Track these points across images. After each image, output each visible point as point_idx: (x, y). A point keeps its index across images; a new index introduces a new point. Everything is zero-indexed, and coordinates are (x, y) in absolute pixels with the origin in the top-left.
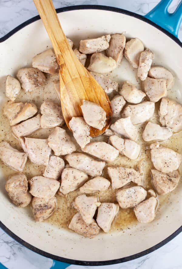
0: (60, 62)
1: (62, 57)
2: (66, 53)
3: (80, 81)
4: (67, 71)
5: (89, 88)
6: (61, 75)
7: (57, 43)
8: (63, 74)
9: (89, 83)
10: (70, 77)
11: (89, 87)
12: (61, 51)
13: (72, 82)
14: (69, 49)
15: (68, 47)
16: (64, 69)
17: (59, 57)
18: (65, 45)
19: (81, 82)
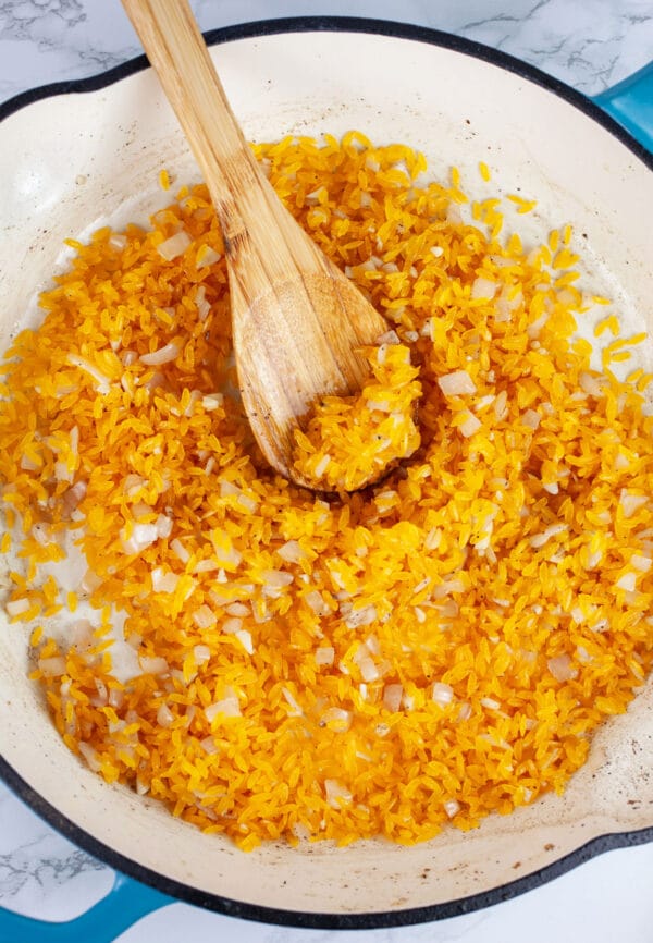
0: (228, 227)
1: (235, 211)
2: (250, 193)
3: (303, 292)
4: (256, 257)
5: (333, 317)
6: (236, 273)
7: (218, 162)
8: (242, 271)
9: (332, 299)
10: (265, 279)
11: (334, 312)
12: (231, 190)
13: (275, 298)
14: (259, 183)
15: (256, 176)
16: (246, 250)
17: (225, 209)
18: (244, 168)
19: (305, 298)
